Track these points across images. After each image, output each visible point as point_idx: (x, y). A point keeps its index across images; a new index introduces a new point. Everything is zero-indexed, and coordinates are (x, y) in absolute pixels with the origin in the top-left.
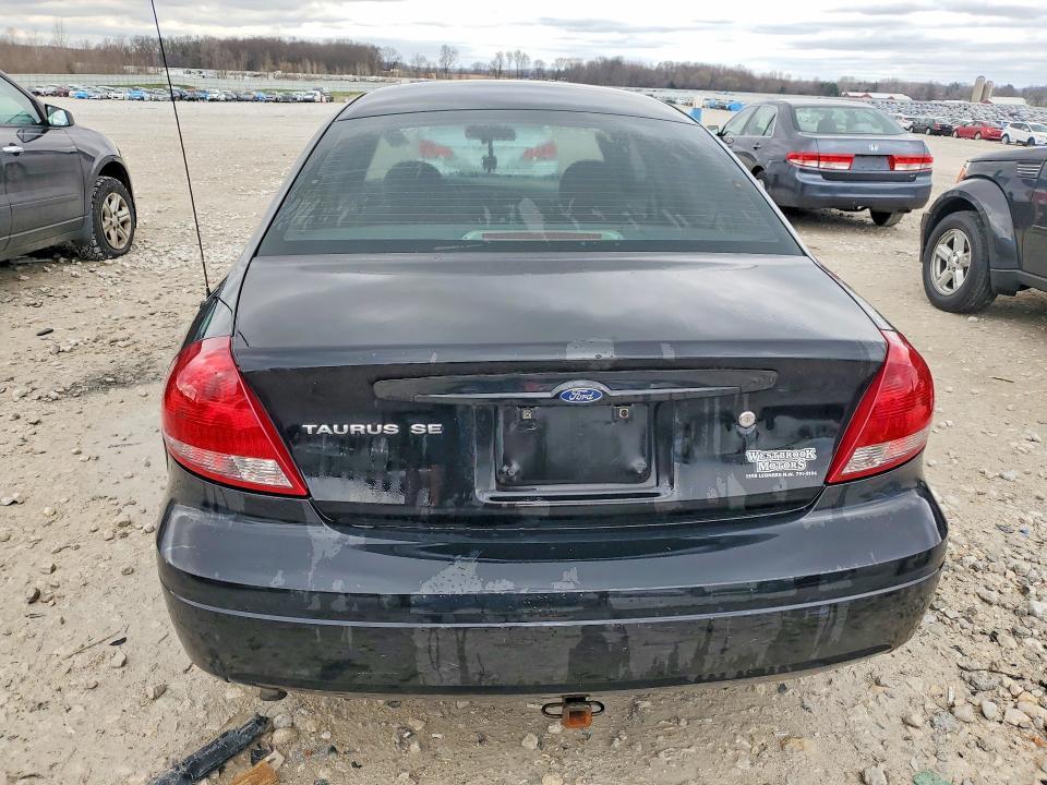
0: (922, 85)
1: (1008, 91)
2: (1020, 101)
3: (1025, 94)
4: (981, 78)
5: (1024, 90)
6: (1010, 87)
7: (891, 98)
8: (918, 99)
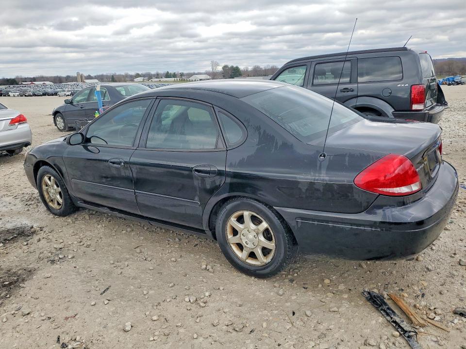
0: (55, 77)
1: (89, 77)
2: (96, 81)
3: (96, 77)
4: (78, 73)
5: (95, 76)
6: (89, 76)
7: (44, 83)
8: (56, 83)
